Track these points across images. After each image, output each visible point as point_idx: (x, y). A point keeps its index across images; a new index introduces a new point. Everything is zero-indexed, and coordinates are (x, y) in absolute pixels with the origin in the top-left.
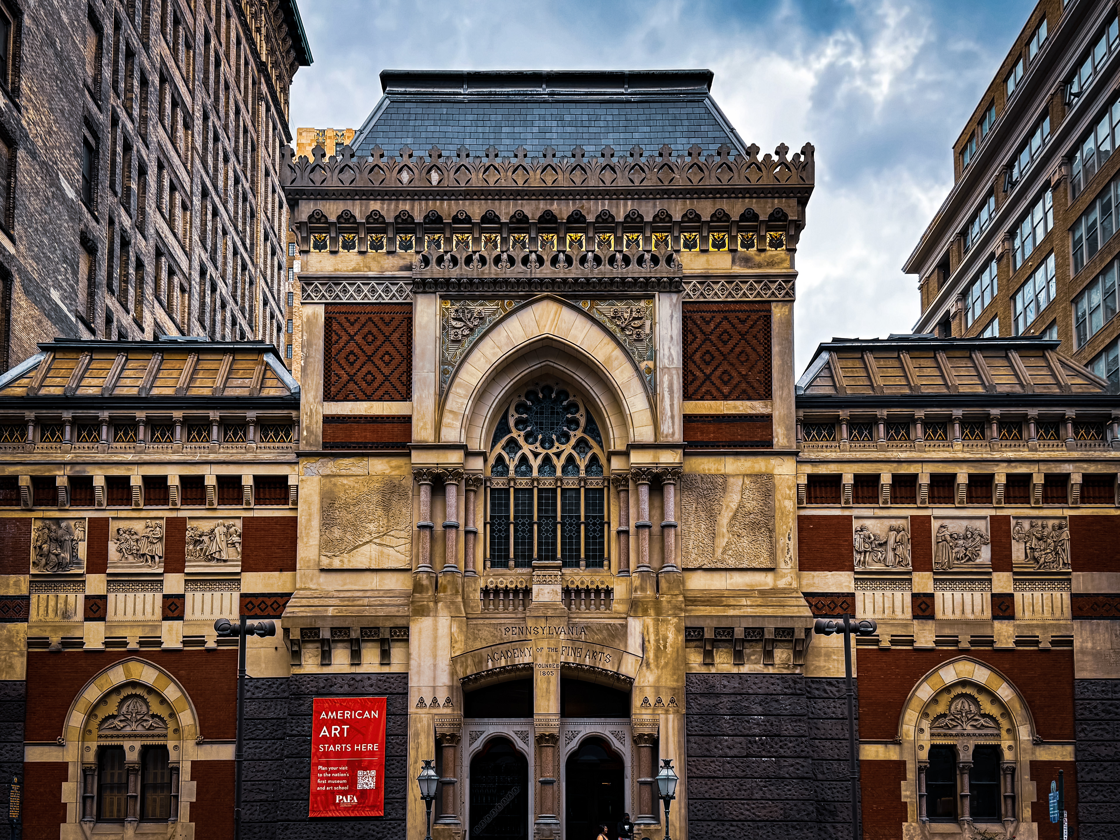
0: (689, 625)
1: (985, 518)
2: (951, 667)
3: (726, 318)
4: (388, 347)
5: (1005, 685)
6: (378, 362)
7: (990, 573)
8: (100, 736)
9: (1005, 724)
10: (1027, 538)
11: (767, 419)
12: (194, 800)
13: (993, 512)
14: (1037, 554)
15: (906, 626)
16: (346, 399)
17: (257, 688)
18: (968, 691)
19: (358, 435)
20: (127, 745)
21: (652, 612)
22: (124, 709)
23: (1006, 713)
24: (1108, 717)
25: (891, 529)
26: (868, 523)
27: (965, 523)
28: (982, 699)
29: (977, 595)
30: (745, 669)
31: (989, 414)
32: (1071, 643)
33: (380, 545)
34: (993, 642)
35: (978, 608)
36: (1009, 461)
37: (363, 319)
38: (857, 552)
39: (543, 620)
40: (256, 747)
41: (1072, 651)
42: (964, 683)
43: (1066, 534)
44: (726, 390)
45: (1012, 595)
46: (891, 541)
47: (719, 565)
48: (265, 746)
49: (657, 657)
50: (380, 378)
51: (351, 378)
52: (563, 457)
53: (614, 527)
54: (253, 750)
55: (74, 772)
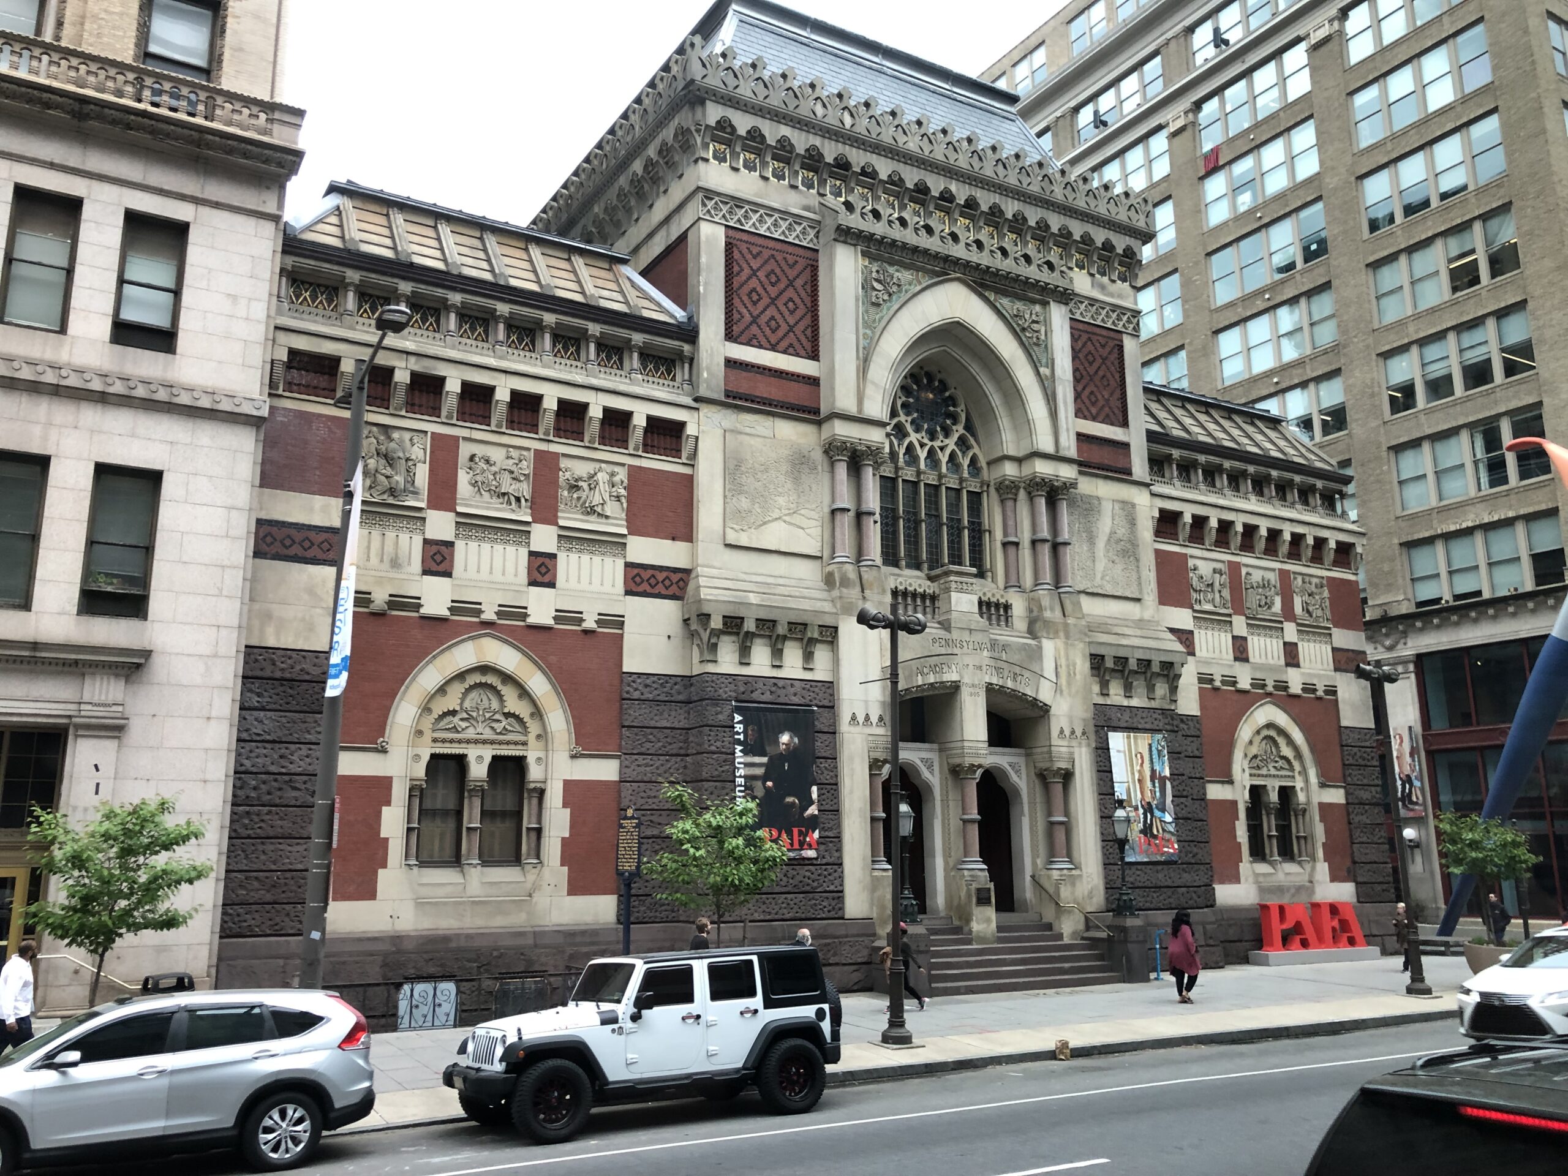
0: (1093, 652)
1: (1273, 570)
2: (1260, 710)
3: (1089, 339)
4: (790, 293)
5: (1297, 729)
6: (783, 309)
7: (1281, 622)
8: (435, 740)
9: (1297, 765)
10: (1303, 591)
11: (1126, 446)
12: (567, 835)
13: (1277, 565)
14: (1311, 609)
15: (1231, 666)
16: (748, 343)
17: (646, 686)
18: (1273, 733)
19: (765, 388)
20: (472, 753)
21: (1062, 634)
22: (467, 704)
23: (1299, 756)
24: (1363, 763)
25: (1215, 571)
26: (1199, 563)
27: (1261, 573)
28: (1281, 741)
29: (1274, 641)
30: (1135, 702)
31: (1270, 475)
32: (1335, 693)
33: (790, 524)
34: (1288, 687)
35: (1276, 655)
36: (1291, 520)
37: (766, 253)
38: (1196, 591)
39: (968, 632)
40: (647, 765)
41: (1337, 701)
42: (1270, 725)
43: (1326, 593)
44: (1094, 411)
45: (1296, 644)
46: (1217, 584)
47: (1100, 591)
48: (658, 763)
49: (1069, 684)
50: (784, 328)
51: (755, 320)
52: (948, 452)
53: (999, 535)
54: (642, 769)
55: (399, 793)
